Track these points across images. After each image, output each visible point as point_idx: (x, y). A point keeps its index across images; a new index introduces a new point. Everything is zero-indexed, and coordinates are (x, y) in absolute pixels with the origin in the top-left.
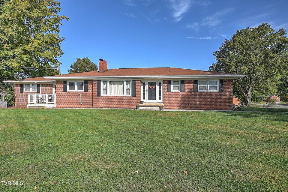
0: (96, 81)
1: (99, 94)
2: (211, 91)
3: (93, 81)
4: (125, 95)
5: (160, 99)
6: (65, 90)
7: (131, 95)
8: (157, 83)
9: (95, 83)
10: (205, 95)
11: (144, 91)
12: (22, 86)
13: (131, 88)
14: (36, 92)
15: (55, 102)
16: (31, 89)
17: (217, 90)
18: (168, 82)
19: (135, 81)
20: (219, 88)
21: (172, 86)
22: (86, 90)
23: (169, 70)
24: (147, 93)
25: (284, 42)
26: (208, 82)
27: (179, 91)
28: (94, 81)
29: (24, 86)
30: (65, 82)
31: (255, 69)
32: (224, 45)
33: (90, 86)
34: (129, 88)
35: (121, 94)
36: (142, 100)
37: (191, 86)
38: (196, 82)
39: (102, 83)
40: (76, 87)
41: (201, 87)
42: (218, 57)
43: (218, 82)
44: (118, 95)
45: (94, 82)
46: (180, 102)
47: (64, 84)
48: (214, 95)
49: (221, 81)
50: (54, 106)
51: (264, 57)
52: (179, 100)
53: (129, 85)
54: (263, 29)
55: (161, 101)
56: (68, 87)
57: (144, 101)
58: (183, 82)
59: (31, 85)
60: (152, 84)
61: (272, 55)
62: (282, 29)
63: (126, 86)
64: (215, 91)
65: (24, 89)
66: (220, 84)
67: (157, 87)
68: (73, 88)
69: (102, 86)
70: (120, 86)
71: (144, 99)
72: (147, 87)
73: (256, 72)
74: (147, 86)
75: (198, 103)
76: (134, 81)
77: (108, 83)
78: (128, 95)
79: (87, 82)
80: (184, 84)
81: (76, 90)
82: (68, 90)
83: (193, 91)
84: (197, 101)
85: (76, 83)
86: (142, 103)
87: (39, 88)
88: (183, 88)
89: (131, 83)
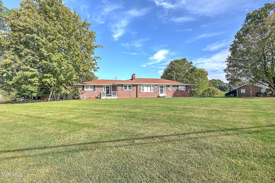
0: (139, 85)
1: (140, 91)
2: (183, 90)
3: (137, 85)
4: (152, 92)
5: (165, 93)
6: (122, 89)
10: (181, 91)
12: (83, 86)
13: (154, 88)
14: (93, 90)
15: (117, 96)
16: (89, 89)
17: (185, 90)
18: (168, 86)
21: (170, 88)
22: (133, 90)
23: (164, 81)
24: (160, 91)
26: (182, 87)
29: (85, 87)
33: (135, 88)
35: (149, 91)
37: (176, 88)
38: (178, 86)
40: (128, 88)
41: (180, 89)
44: (148, 92)
47: (122, 86)
48: (184, 92)
49: (186, 86)
52: (172, 94)
56: (124, 88)
58: (173, 86)
59: (89, 87)
60: (162, 87)
63: (152, 88)
65: (85, 88)
66: (186, 88)
67: (164, 88)
68: (126, 89)
69: (142, 88)
70: (149, 88)
72: (160, 88)
77: (144, 86)
78: (153, 92)
79: (133, 86)
80: (173, 87)
81: (128, 89)
82: (124, 90)
83: (177, 90)
84: (179, 94)
85: (128, 86)
86: (159, 95)
87: (95, 88)
88: (173, 89)
89: (154, 86)
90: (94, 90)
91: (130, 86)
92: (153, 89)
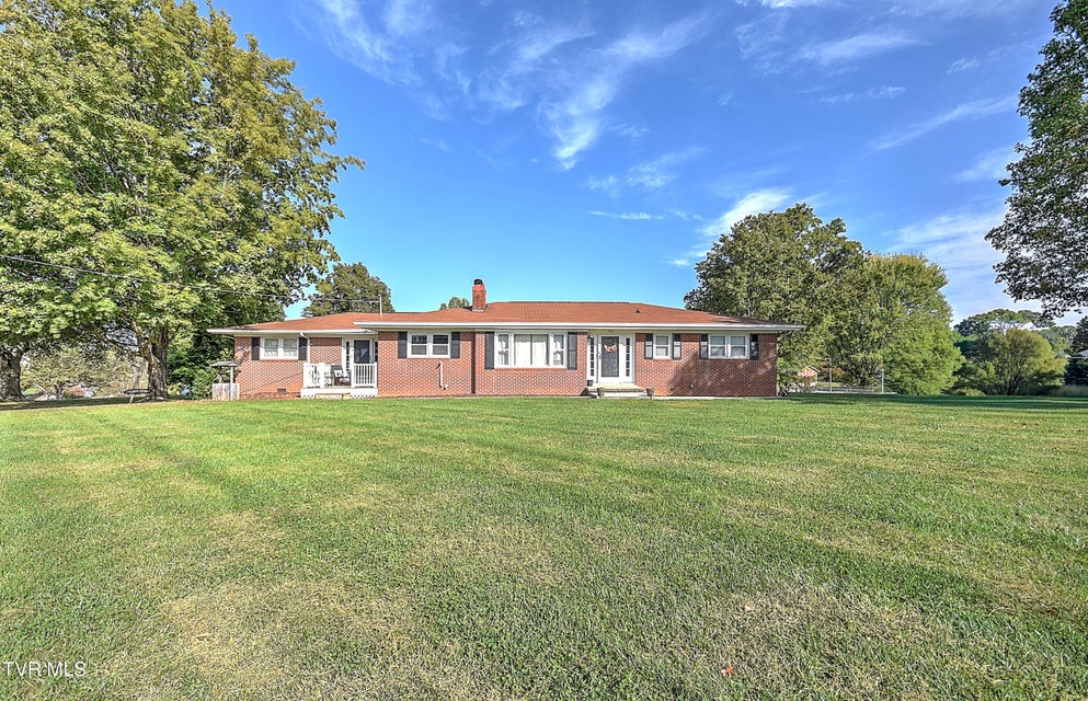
0: (483, 333)
1: (489, 365)
2: (736, 357)
3: (474, 333)
4: (552, 366)
5: (628, 375)
6: (402, 354)
7: (565, 366)
8: (622, 340)
9: (480, 338)
10: (720, 366)
11: (592, 358)
12: (255, 342)
13: (565, 350)
14: (297, 358)
15: (375, 385)
16: (281, 350)
17: (746, 356)
18: (647, 337)
19: (576, 333)
20: (752, 352)
21: (655, 346)
22: (456, 355)
23: (638, 311)
24: (599, 363)
25: (843, 251)
26: (728, 339)
27: (669, 357)
28: (479, 333)
29: (262, 342)
30: (402, 335)
31: (788, 307)
32: (718, 246)
33: (465, 346)
34: (560, 350)
35: (540, 363)
36: (589, 377)
37: (694, 346)
38: (704, 337)
39: (496, 338)
40: (430, 346)
41: (715, 350)
42: (703, 276)
43: (747, 340)
44: (533, 366)
45: (477, 336)
46: (671, 382)
47: (400, 339)
48: (741, 366)
49: (754, 337)
50: (374, 392)
51: (804, 282)
52: (670, 377)
53: (559, 343)
54: (797, 216)
55: (630, 379)
56: (409, 345)
57: (594, 378)
58: (677, 337)
59: (281, 343)
60: (610, 341)
61: (821, 276)
62: (839, 220)
63: (555, 346)
64: (742, 357)
65: (262, 350)
66: (753, 344)
67: (622, 349)
68: (422, 350)
69: (498, 346)
70: (539, 347)
71: (592, 374)
72: (599, 348)
73: (791, 314)
74: (600, 345)
75: (709, 384)
76: (573, 333)
77: (511, 339)
78: (560, 366)
79: (457, 335)
80: (679, 343)
81: (430, 354)
82: (409, 355)
83: (699, 357)
84: (708, 379)
85: (430, 338)
86: (589, 383)
87: (306, 349)
88: (677, 350)
89: (565, 339)
90: (303, 357)
91: (440, 339)
92: (561, 353)
